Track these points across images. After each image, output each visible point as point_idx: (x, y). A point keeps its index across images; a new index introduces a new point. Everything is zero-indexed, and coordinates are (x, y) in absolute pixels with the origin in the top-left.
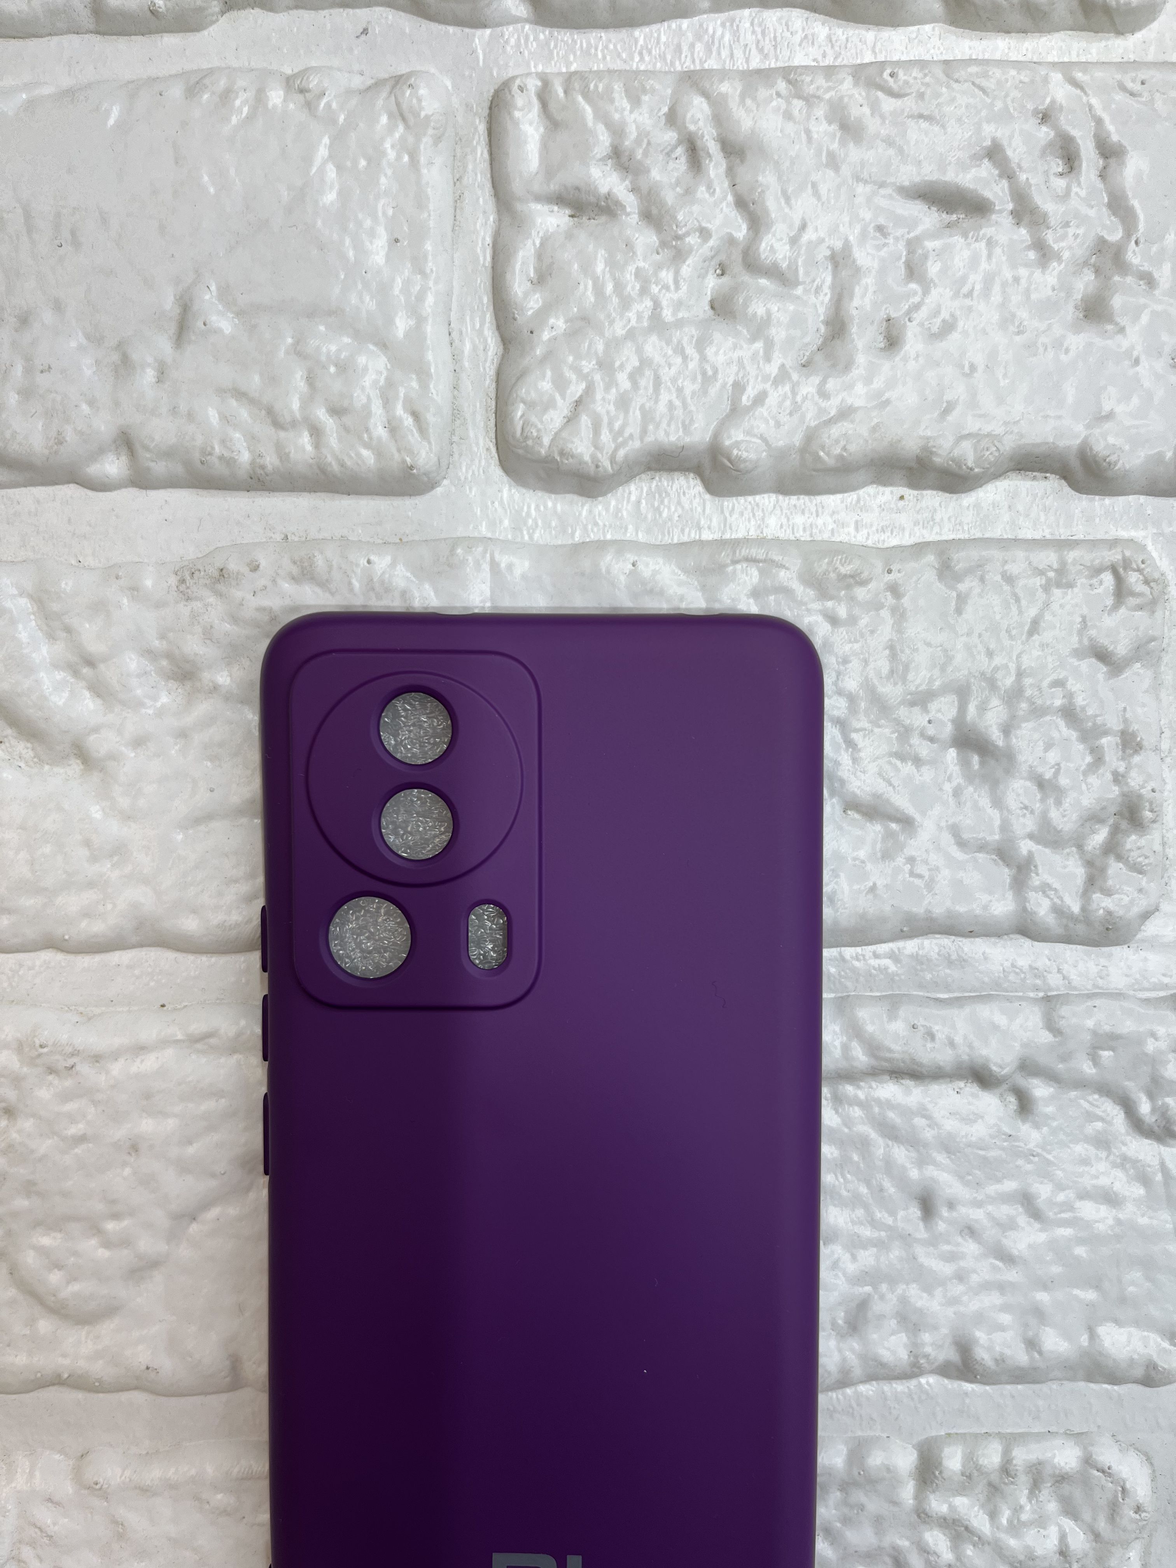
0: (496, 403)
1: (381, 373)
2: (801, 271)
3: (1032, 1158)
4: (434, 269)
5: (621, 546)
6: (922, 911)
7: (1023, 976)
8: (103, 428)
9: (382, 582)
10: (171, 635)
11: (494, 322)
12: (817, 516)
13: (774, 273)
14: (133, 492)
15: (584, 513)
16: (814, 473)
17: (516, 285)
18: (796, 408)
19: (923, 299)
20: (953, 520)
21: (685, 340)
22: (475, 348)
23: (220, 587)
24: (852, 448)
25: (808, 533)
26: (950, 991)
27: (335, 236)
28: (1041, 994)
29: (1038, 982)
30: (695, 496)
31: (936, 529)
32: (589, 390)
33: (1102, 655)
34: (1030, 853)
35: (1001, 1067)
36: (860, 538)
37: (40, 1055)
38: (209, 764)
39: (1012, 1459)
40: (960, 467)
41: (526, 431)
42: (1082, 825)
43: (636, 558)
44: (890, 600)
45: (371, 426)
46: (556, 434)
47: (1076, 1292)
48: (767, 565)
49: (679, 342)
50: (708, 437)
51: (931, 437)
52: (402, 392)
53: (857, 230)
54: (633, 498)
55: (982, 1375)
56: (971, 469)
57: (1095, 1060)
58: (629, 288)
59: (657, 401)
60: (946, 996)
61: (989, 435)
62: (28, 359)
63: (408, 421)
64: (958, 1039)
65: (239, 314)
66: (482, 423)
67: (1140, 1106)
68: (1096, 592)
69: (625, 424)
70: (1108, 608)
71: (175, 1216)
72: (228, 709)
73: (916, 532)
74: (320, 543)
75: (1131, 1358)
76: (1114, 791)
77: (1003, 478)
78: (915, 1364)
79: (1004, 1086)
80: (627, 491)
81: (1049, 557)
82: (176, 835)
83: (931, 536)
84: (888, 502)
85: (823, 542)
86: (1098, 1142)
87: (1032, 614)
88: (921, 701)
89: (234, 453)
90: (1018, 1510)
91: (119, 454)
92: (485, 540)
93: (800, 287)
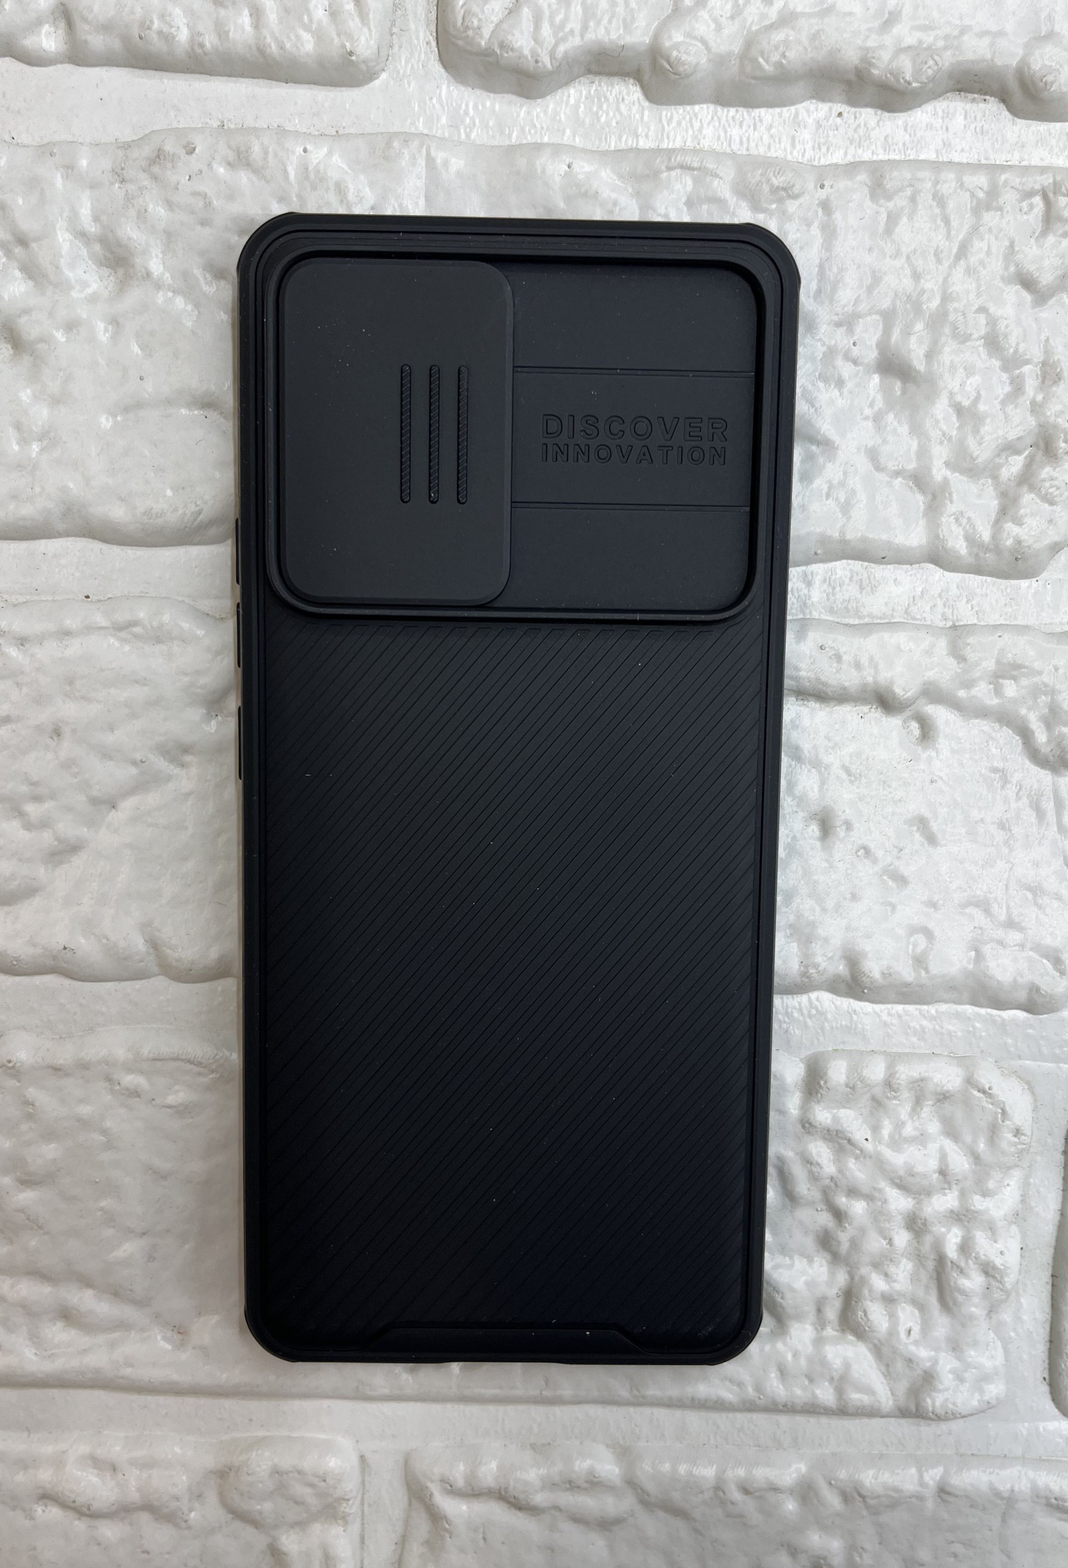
3: (930, 783)
5: (557, 149)
6: (837, 534)
7: (932, 604)
9: (318, 172)
10: (104, 218)
14: (69, 67)
15: (522, 114)
16: (753, 81)
18: (737, 12)
20: (890, 139)
23: (156, 169)
24: (791, 55)
25: (745, 146)
26: (860, 618)
28: (949, 624)
29: (947, 610)
30: (634, 103)
31: (872, 148)
33: (1027, 282)
34: (946, 481)
36: (795, 155)
38: (140, 352)
39: (896, 1073)
40: (898, 81)
41: (467, 20)
42: (998, 455)
43: (572, 161)
44: (821, 216)
45: (312, 8)
46: (497, 25)
48: (700, 173)
50: (647, 40)
51: (871, 48)
54: (572, 101)
55: (870, 989)
56: (909, 83)
57: (998, 691)
60: (857, 622)
61: (929, 48)
63: (350, 6)
64: (864, 661)
66: (424, 15)
67: (1036, 735)
68: (1025, 217)
69: (566, 19)
70: (1036, 234)
71: (95, 802)
72: (160, 298)
73: (852, 150)
74: (255, 131)
75: (1015, 981)
76: (1032, 422)
77: (941, 99)
78: (805, 974)
79: (908, 713)
80: (566, 94)
81: (981, 180)
82: (105, 422)
83: (866, 156)
84: (827, 118)
85: (759, 156)
86: (995, 770)
87: (961, 237)
88: (847, 323)
89: (173, 29)
90: (899, 1125)
91: (56, 27)
92: (422, 136)
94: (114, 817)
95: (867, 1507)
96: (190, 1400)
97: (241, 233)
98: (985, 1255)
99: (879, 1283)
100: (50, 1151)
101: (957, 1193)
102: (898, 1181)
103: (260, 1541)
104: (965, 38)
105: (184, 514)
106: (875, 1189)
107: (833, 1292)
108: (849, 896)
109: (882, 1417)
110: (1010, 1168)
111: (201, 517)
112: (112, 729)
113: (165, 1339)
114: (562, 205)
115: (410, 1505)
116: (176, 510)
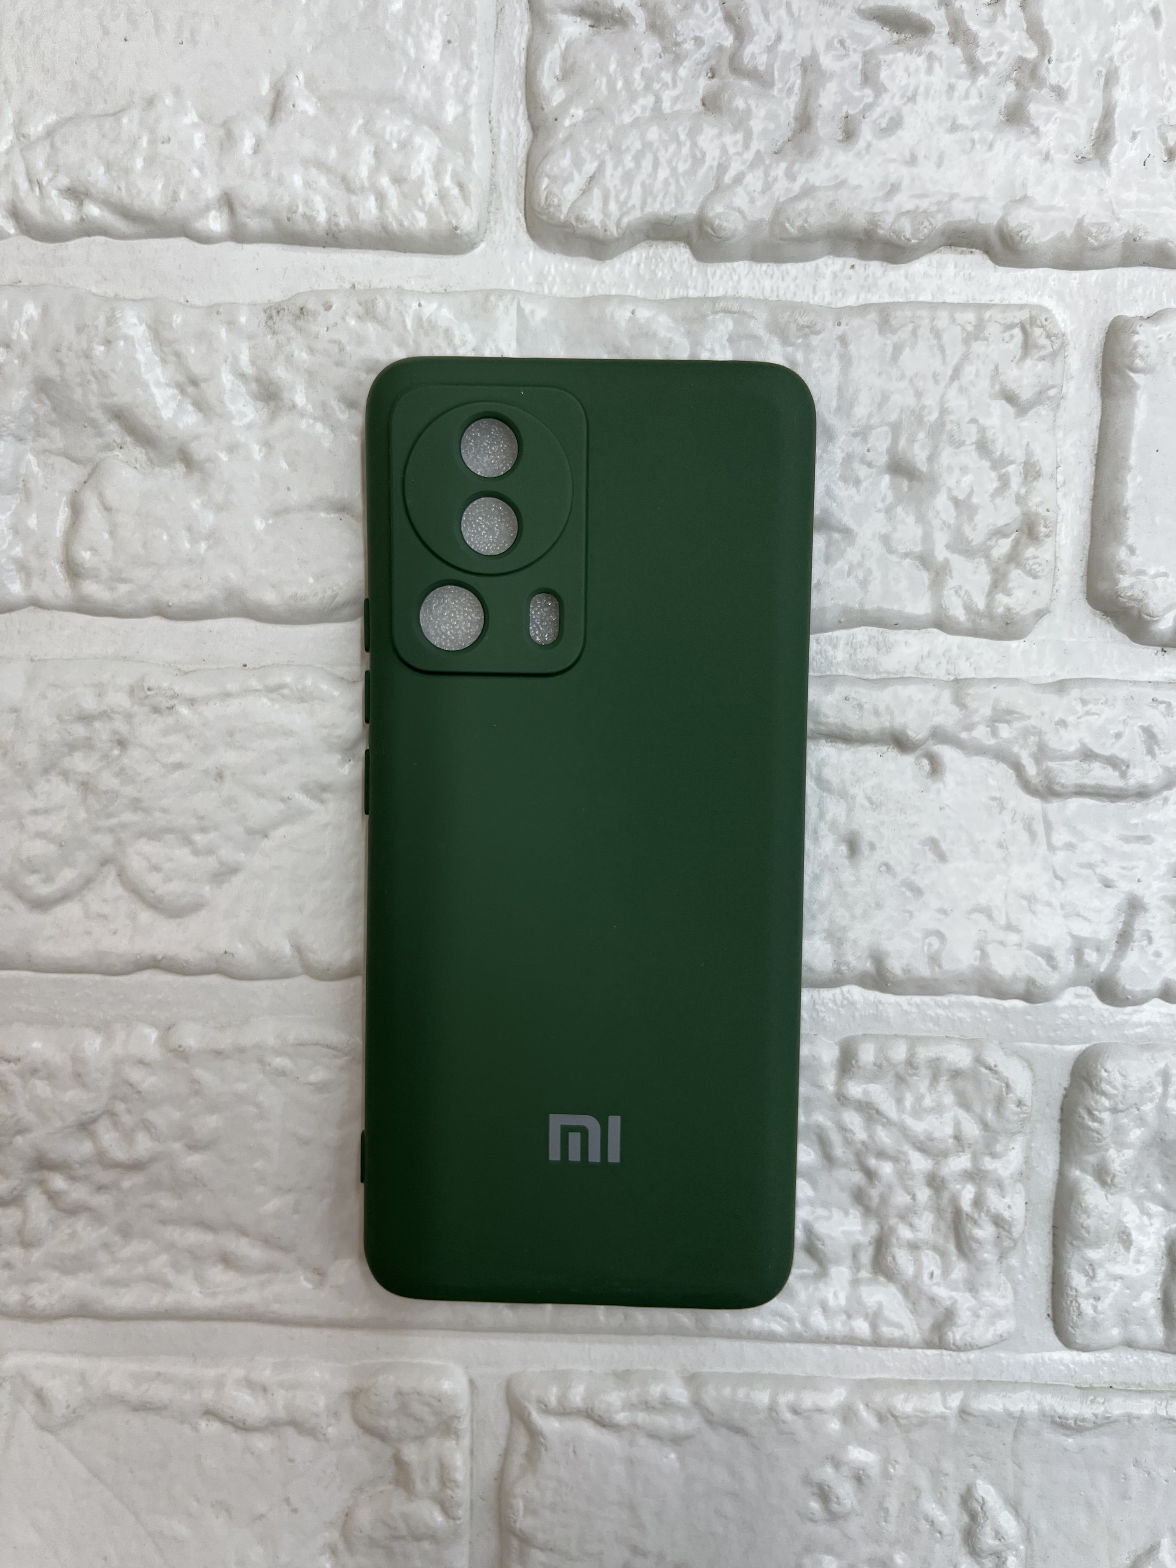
0: (526, 180)
1: (433, 151)
2: (776, 75)
4: (479, 66)
5: (622, 299)
6: (856, 605)
7: (936, 661)
8: (210, 190)
9: (429, 321)
10: (259, 362)
11: (526, 113)
12: (783, 280)
13: (753, 75)
14: (232, 244)
15: (594, 272)
16: (781, 242)
17: (545, 80)
18: (767, 188)
19: (875, 101)
20: (894, 286)
21: (680, 129)
22: (510, 134)
23: (300, 323)
24: (812, 220)
25: (775, 293)
26: (878, 673)
27: (400, 38)
28: (952, 678)
29: (950, 667)
30: (684, 261)
31: (879, 293)
32: (601, 168)
33: (1010, 398)
34: (947, 561)
35: (916, 733)
36: (817, 299)
37: (147, 697)
38: (287, 468)
39: (916, 1053)
40: (899, 238)
41: (549, 200)
42: (989, 539)
43: (634, 308)
44: (839, 348)
45: (424, 193)
46: (573, 203)
48: (740, 316)
49: (675, 131)
50: (694, 211)
51: (877, 213)
52: (450, 168)
53: (824, 42)
54: (634, 261)
55: (892, 983)
56: (909, 240)
57: (994, 733)
58: (636, 84)
59: (655, 178)
60: (875, 677)
61: (925, 212)
62: (152, 131)
63: (455, 191)
64: (882, 711)
65: (321, 99)
66: (514, 197)
67: (1027, 768)
68: (1007, 346)
69: (629, 197)
70: (1016, 360)
71: (250, 832)
72: (303, 424)
73: (862, 296)
74: (381, 291)
75: (1014, 975)
76: (1017, 511)
77: (936, 252)
78: (838, 971)
79: (919, 752)
80: (630, 255)
81: (969, 317)
82: (259, 524)
83: (875, 299)
84: (842, 270)
85: (787, 301)
86: (994, 799)
87: (954, 363)
88: (863, 433)
89: (314, 212)
90: (920, 1098)
91: (221, 212)
92: (515, 293)
93: (776, 88)
94: (266, 844)
95: (899, 1426)
96: (327, 1332)
97: (368, 371)
98: (995, 1208)
99: (905, 1233)
100: (213, 1121)
101: (969, 1156)
102: (918, 1145)
103: (388, 1452)
104: (955, 203)
105: (323, 598)
106: (900, 1152)
107: (865, 1239)
108: (873, 905)
109: (911, 1348)
110: (1014, 1134)
111: (337, 600)
112: (264, 773)
113: (306, 1279)
114: (627, 344)
115: (512, 1421)
116: (316, 594)
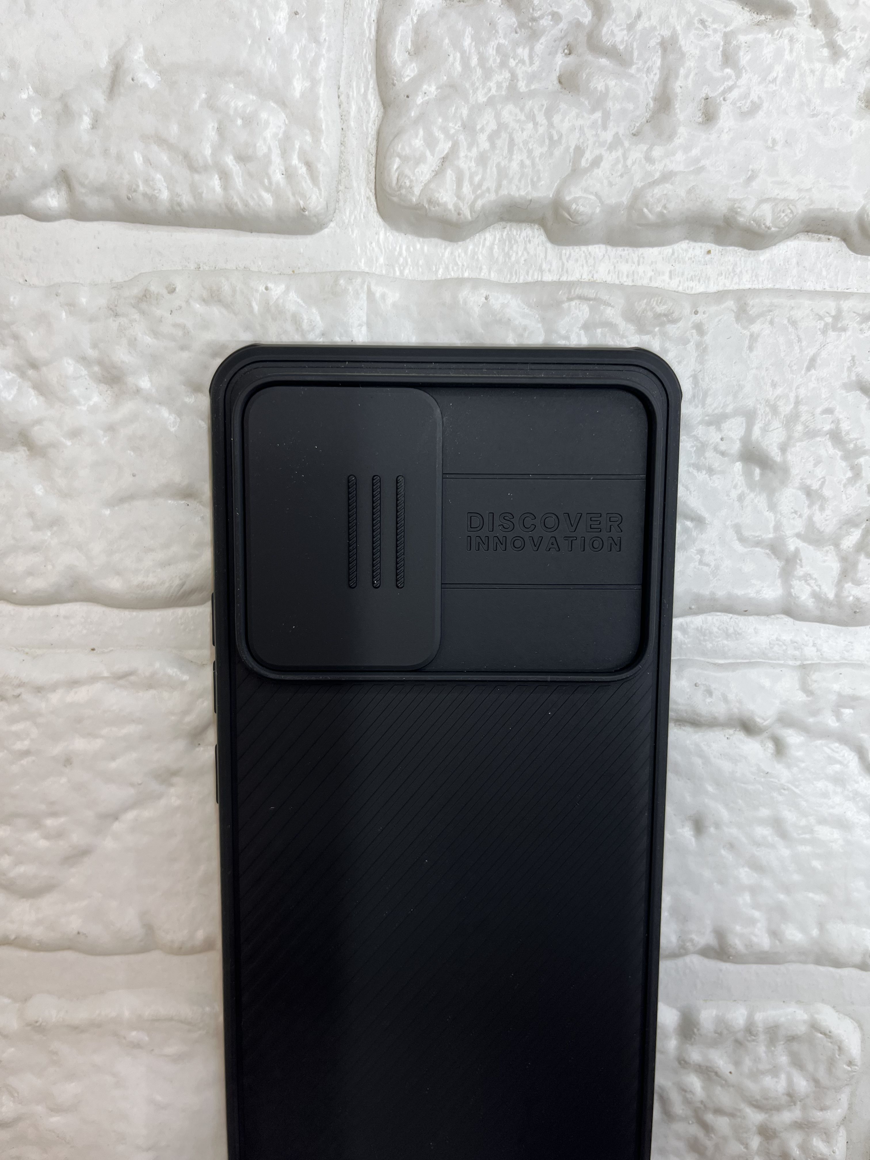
0: (376, 159)
1: (280, 127)
2: (636, 54)
3: (783, 791)
4: (327, 38)
5: (476, 283)
6: (708, 593)
7: (784, 647)
8: (46, 167)
9: (277, 306)
10: (102, 345)
11: (376, 88)
12: (639, 265)
13: (613, 53)
14: (71, 222)
15: (447, 254)
16: (639, 227)
17: (396, 55)
18: (626, 171)
19: (736, 82)
21: (536, 108)
22: (359, 109)
23: (144, 306)
24: (672, 206)
25: (630, 279)
26: (725, 658)
27: (244, 8)
28: (798, 663)
29: (797, 653)
30: (538, 245)
31: (736, 279)
32: (455, 148)
33: (865, 388)
34: (797, 550)
35: (763, 719)
36: (673, 285)
38: (132, 453)
39: (754, 1022)
40: (760, 226)
41: (400, 181)
42: (840, 528)
43: (488, 293)
44: (695, 336)
45: (271, 172)
46: (426, 185)
47: (811, 895)
48: (595, 302)
49: (531, 110)
50: (551, 194)
51: (737, 200)
52: (297, 144)
53: (684, 21)
54: (488, 243)
55: (734, 956)
56: (769, 228)
57: (838, 716)
58: (491, 61)
59: (511, 160)
60: (723, 662)
61: (784, 200)
63: (302, 170)
64: (731, 697)
65: (161, 72)
66: (364, 175)
69: (483, 179)
71: (101, 816)
72: (148, 409)
73: (720, 282)
74: (225, 272)
75: (851, 948)
76: (868, 501)
77: (792, 239)
78: (682, 946)
79: (765, 735)
80: (483, 237)
81: (827, 306)
82: (105, 512)
83: (732, 285)
84: (698, 256)
85: (642, 286)
87: (810, 353)
88: (716, 422)
89: (156, 191)
90: (757, 1061)
91: (59, 190)
92: (363, 274)
93: (634, 67)
94: (116, 826)
97: (215, 355)
98: (820, 1154)
100: (72, 1088)
101: (800, 1109)
102: (755, 1103)
104: (816, 191)
105: (171, 586)
106: (736, 1109)
110: (841, 1088)
111: (185, 587)
112: (113, 759)
114: (480, 330)
116: (163, 583)
